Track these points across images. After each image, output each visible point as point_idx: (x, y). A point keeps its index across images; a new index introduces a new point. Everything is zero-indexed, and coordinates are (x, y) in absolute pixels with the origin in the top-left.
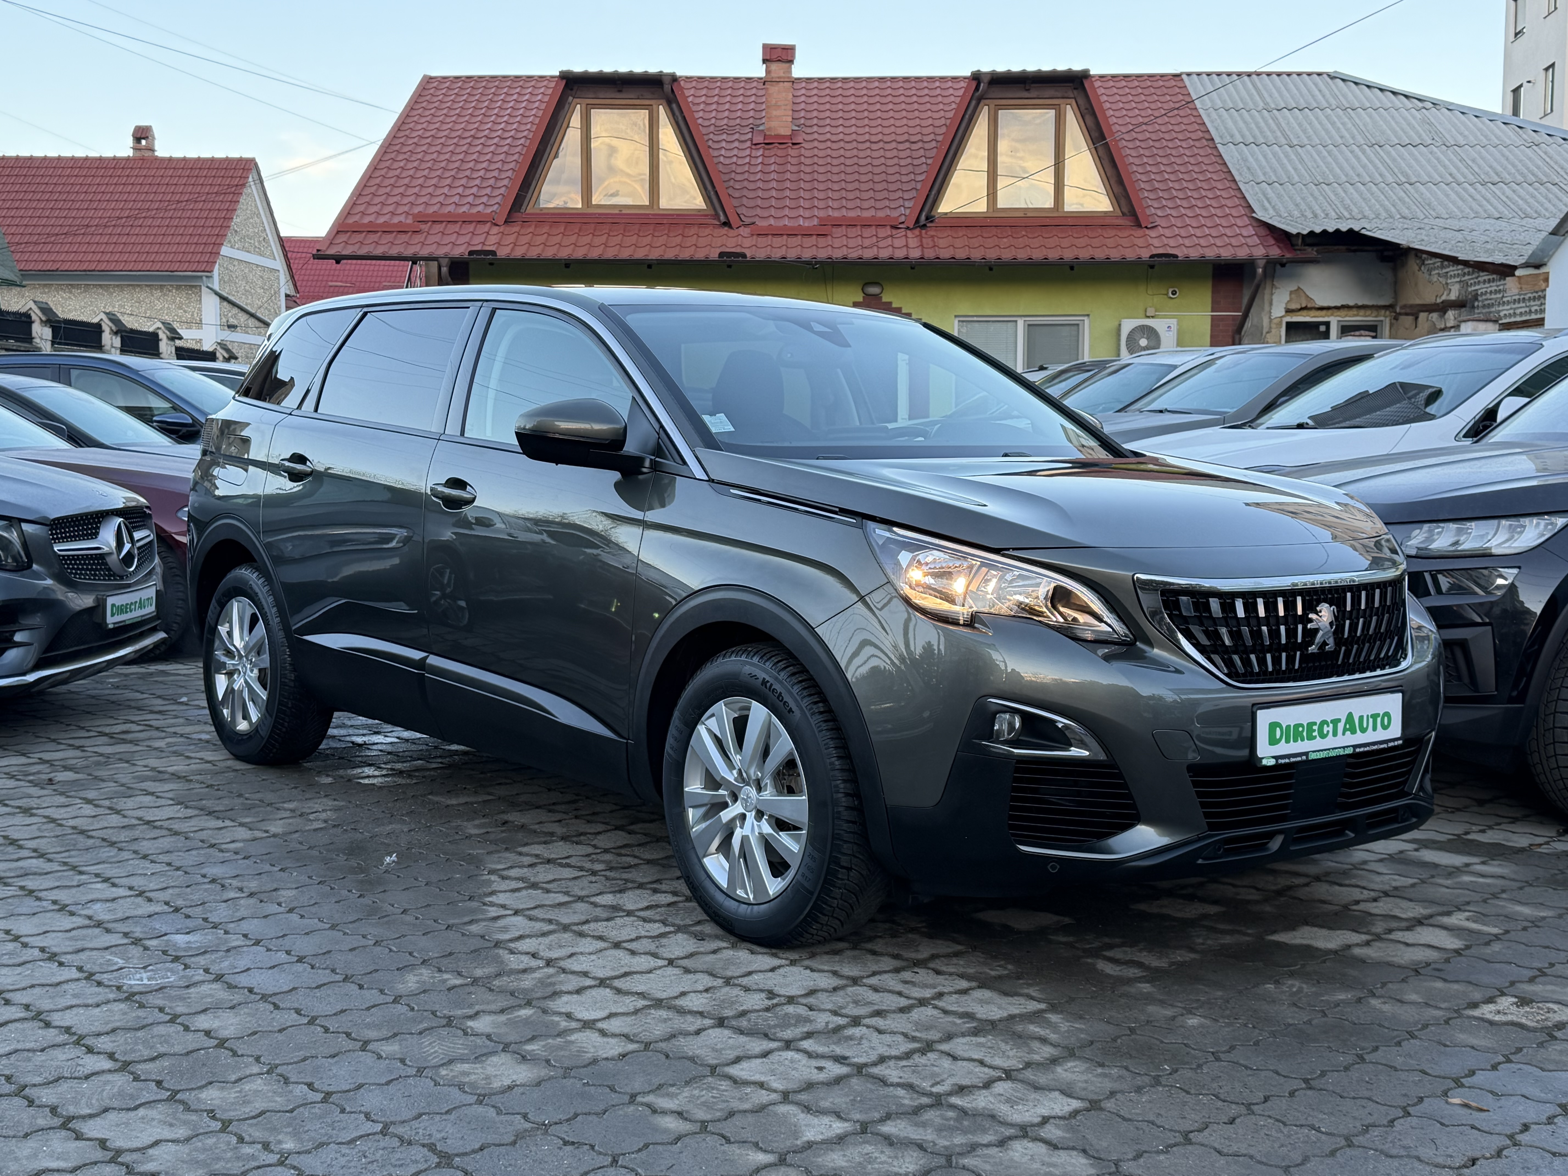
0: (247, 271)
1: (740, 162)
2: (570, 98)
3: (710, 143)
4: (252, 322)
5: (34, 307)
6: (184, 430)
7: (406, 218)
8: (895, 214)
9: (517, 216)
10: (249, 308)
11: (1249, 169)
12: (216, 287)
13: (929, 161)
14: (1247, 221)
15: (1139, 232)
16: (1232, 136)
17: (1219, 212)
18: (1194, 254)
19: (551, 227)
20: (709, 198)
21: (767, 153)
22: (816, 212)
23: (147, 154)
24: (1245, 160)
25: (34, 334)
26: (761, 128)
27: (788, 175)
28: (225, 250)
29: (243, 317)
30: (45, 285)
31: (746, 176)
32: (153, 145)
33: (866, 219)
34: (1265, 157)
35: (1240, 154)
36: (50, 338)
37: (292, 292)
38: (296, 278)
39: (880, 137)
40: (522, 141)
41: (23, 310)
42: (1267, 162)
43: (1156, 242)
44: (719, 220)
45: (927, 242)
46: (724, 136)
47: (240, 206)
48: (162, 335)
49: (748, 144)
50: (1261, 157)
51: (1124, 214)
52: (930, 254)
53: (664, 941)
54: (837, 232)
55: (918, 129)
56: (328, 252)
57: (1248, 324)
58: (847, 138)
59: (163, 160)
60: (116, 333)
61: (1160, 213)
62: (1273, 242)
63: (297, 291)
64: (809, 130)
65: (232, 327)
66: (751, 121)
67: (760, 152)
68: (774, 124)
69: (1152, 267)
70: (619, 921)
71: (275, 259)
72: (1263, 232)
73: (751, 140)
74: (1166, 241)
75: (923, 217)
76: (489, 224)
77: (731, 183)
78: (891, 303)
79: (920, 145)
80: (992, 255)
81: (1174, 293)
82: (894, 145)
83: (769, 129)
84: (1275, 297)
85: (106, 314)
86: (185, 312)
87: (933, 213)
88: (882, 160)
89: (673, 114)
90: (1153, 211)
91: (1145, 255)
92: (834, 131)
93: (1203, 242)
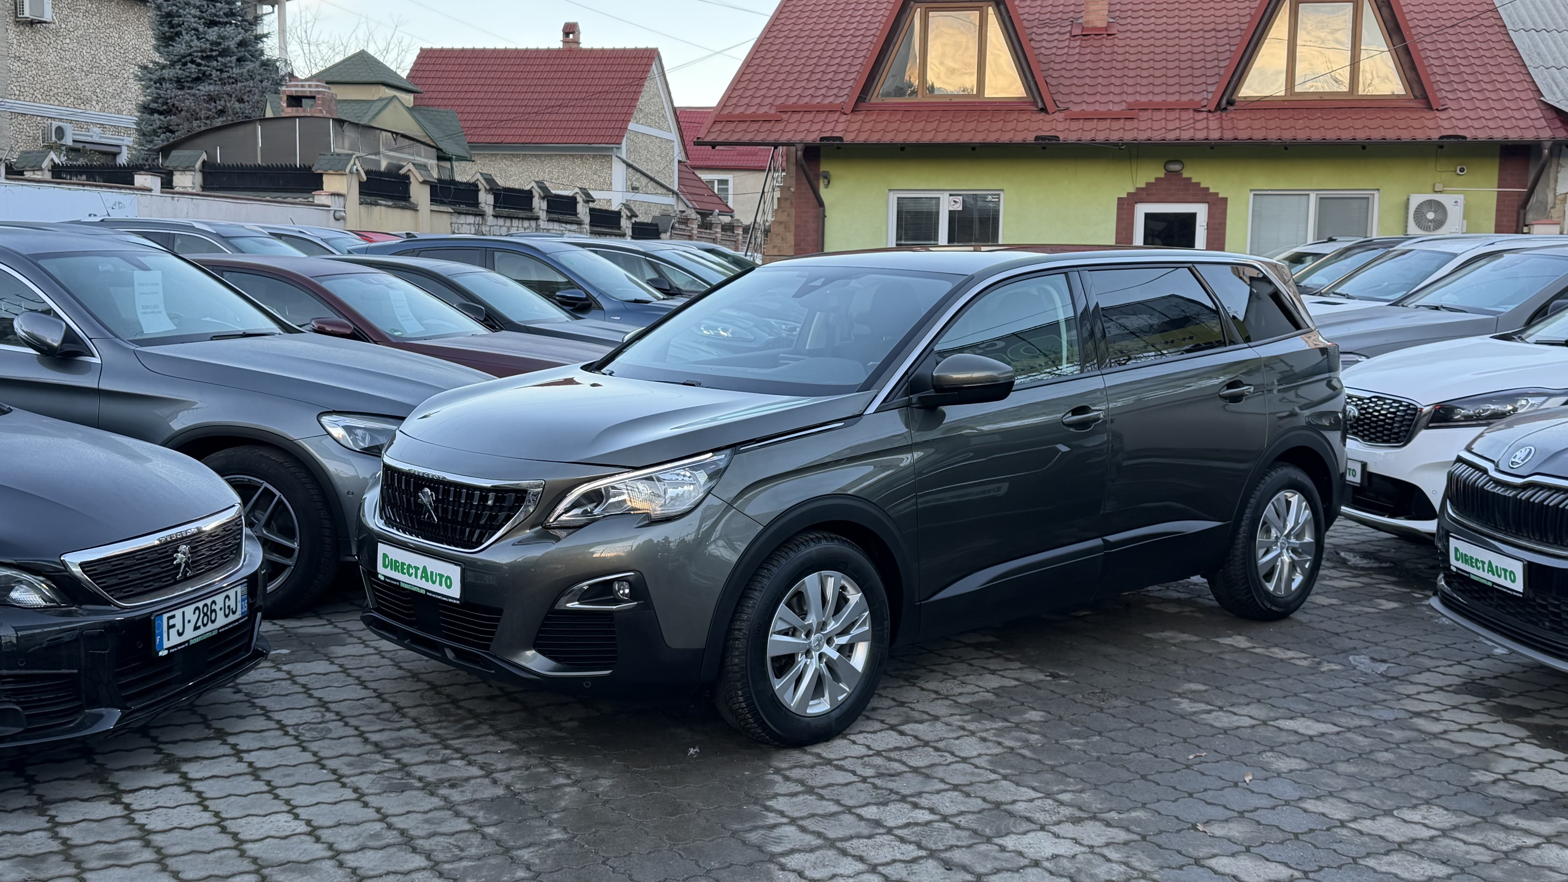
0: (648, 142)
1: (1059, 52)
2: (912, 3)
3: (1033, 36)
4: (651, 184)
5: (481, 178)
6: (580, 303)
7: (770, 108)
8: (1198, 98)
9: (862, 105)
10: (649, 173)
11: (1539, 54)
12: (624, 156)
13: (1233, 48)
14: (1535, 104)
15: (1430, 115)
16: (1523, 23)
17: (1508, 95)
18: (1482, 135)
19: (890, 115)
20: (1029, 87)
21: (1084, 44)
22: (1124, 97)
23: (574, 46)
24: (1536, 46)
25: (480, 200)
26: (1080, 21)
27: (1102, 64)
28: (632, 126)
29: (644, 180)
30: (493, 155)
31: (1063, 65)
32: (579, 38)
33: (1171, 103)
34: (1555, 43)
35: (1531, 40)
36: (492, 203)
37: (684, 159)
38: (688, 148)
39: (1188, 26)
40: (870, 39)
41: (472, 181)
42: (1558, 48)
43: (1446, 124)
44: (1037, 106)
45: (1227, 124)
46: (1046, 30)
47: (645, 88)
48: (579, 199)
49: (1068, 36)
50: (1551, 44)
51: (1415, 97)
52: (1228, 135)
53: (915, 867)
54: (1144, 115)
55: (1224, 19)
56: (706, 140)
57: (1533, 200)
58: (1158, 28)
59: (586, 50)
60: (543, 198)
61: (1450, 96)
62: (1559, 124)
63: (688, 158)
64: (1123, 22)
65: (635, 189)
66: (1071, 14)
67: (1078, 43)
68: (1091, 17)
69: (1441, 147)
70: (879, 839)
71: (671, 131)
72: (1550, 114)
73: (1070, 32)
74: (1455, 123)
75: (1224, 101)
76: (838, 114)
77: (1050, 72)
78: (1190, 179)
79: (1225, 33)
80: (1287, 136)
81: (1462, 170)
82: (1201, 33)
83: (1087, 22)
84: (1560, 176)
85: (537, 182)
86: (599, 176)
87: (1233, 98)
88: (1189, 48)
89: (1001, 14)
90: (1444, 94)
91: (1435, 136)
92: (1146, 22)
93: (1491, 124)
